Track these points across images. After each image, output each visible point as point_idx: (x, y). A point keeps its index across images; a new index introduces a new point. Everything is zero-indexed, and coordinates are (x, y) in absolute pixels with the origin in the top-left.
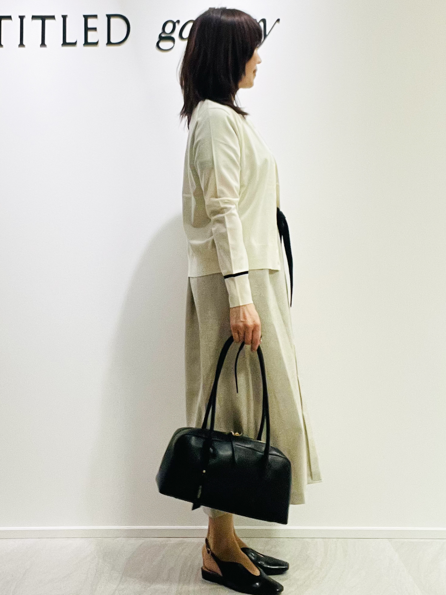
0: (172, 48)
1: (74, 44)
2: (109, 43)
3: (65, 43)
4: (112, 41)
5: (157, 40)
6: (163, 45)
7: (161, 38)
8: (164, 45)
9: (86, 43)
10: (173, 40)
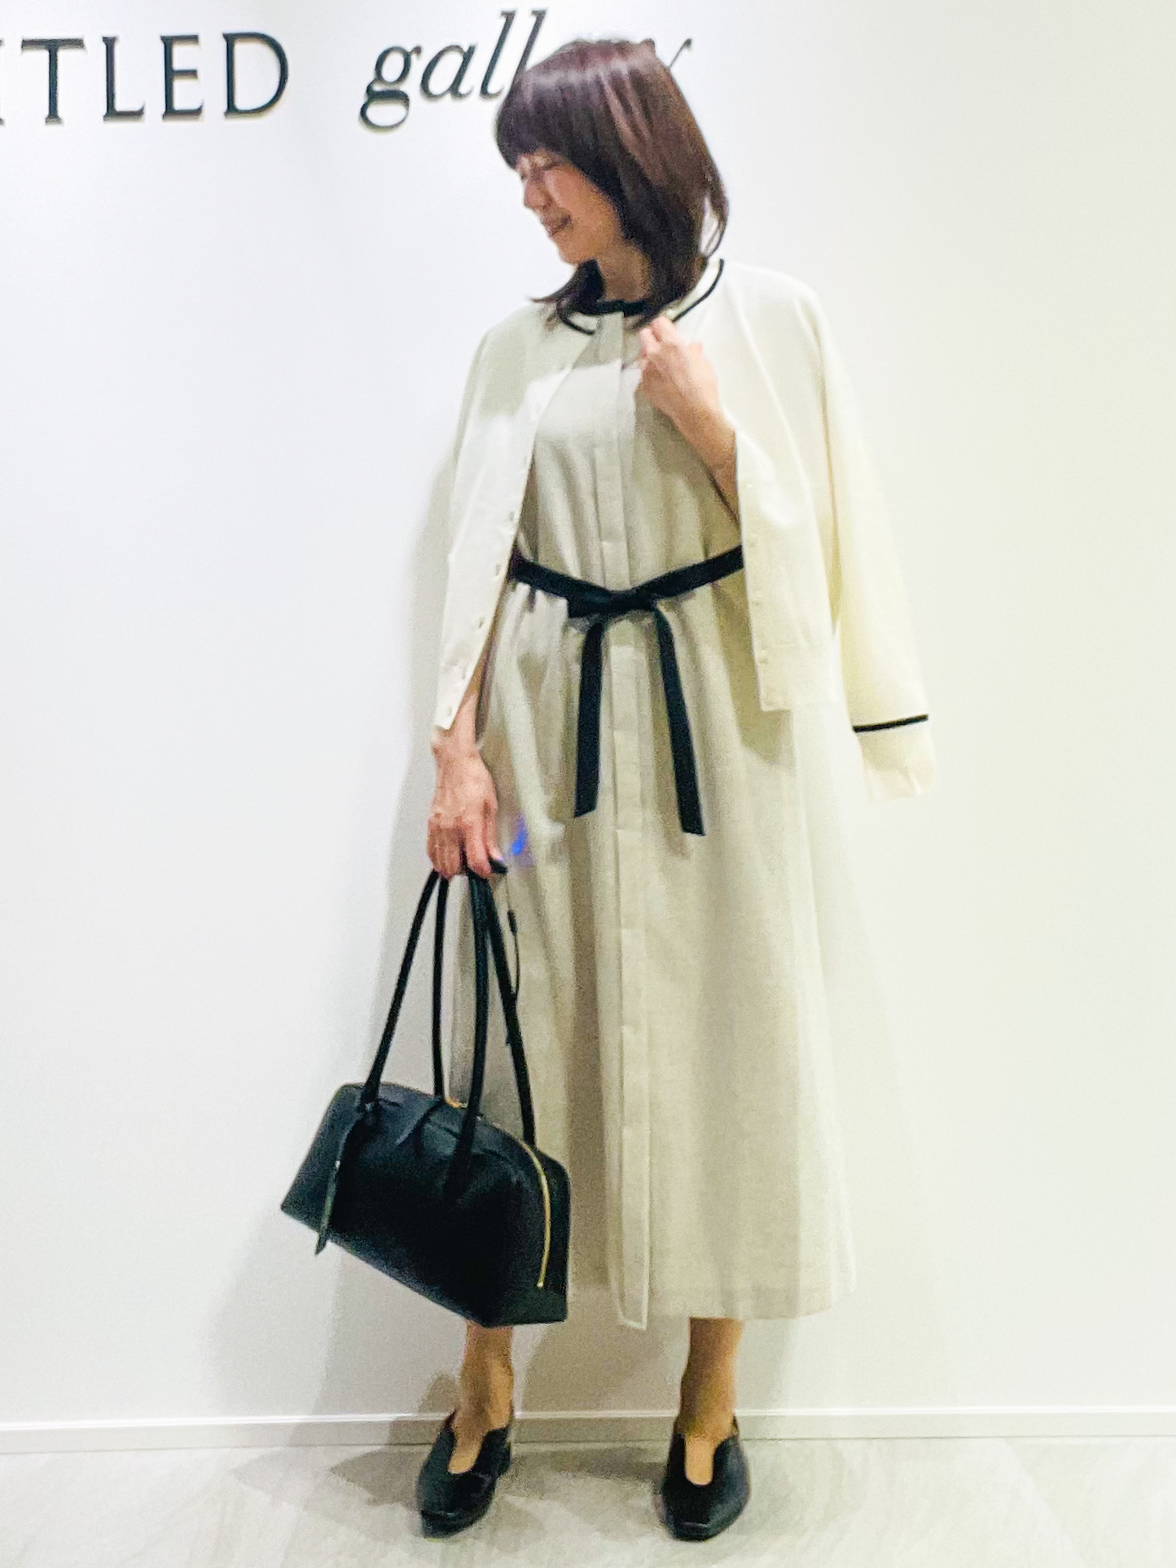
0: (403, 121)
1: (137, 114)
2: (231, 109)
3: (111, 112)
4: (240, 104)
5: (362, 99)
6: (378, 112)
7: (372, 95)
8: (381, 113)
9: (170, 111)
10: (404, 98)
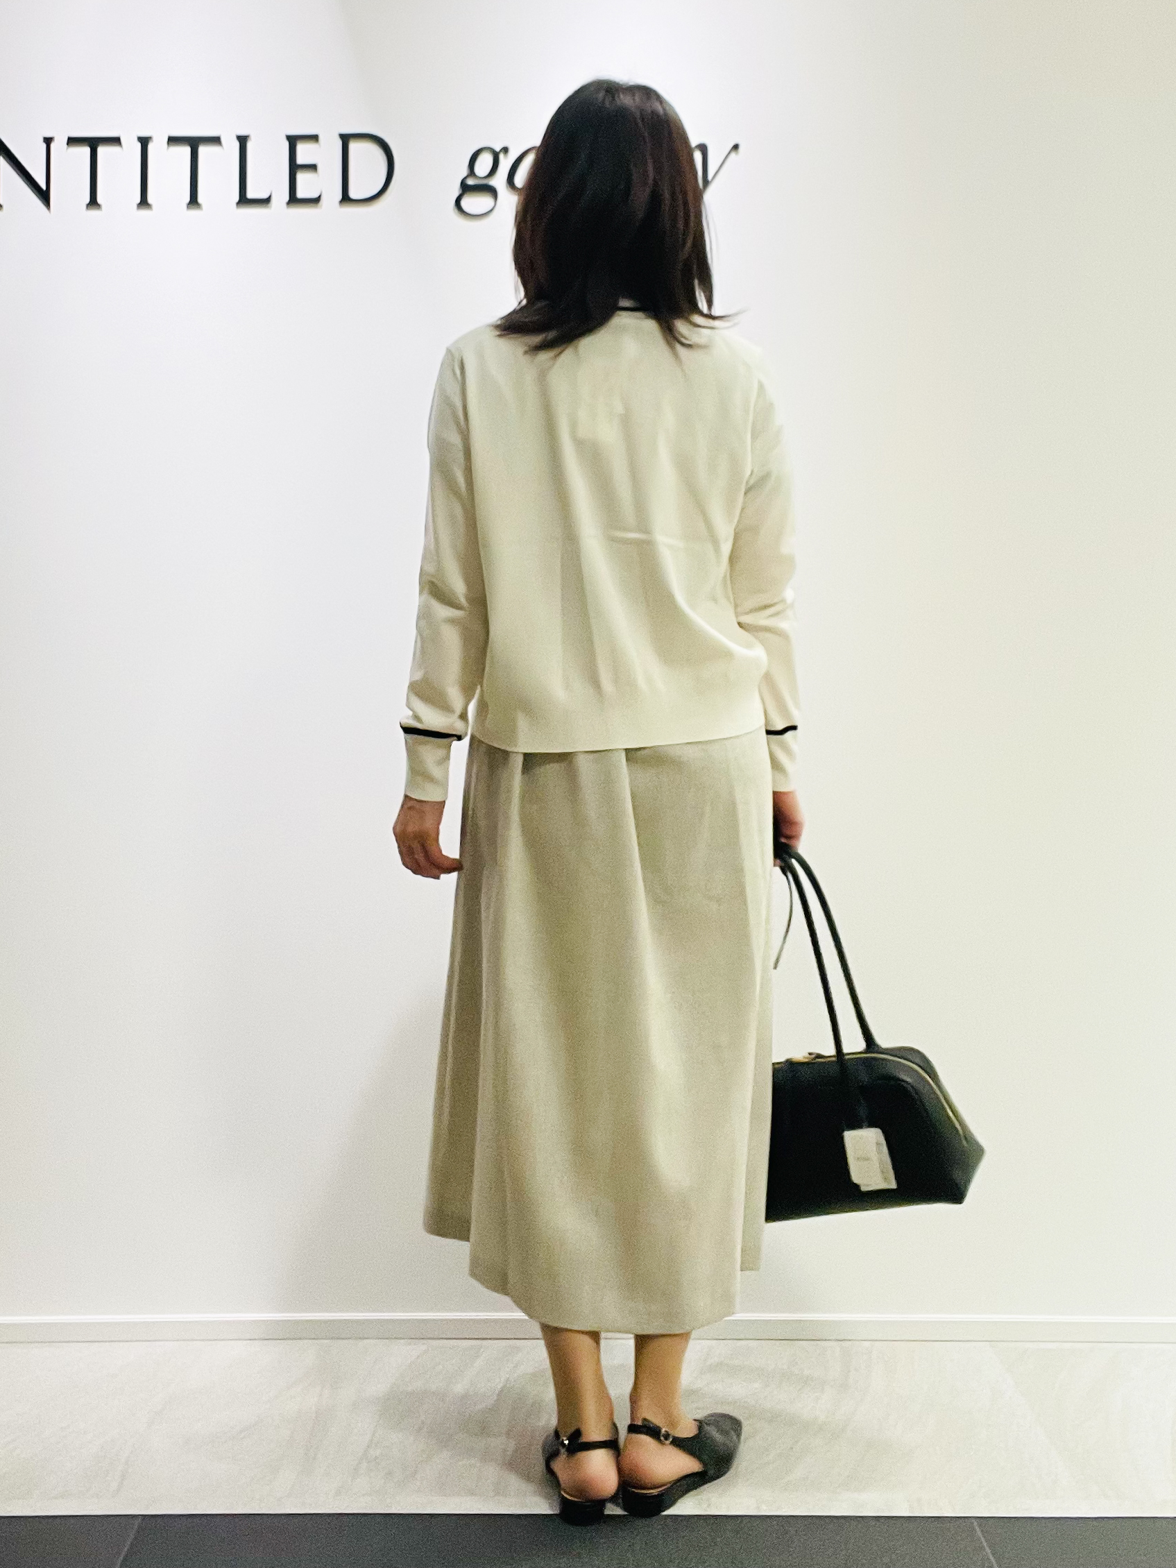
0: (491, 211)
1: (266, 201)
2: (346, 198)
3: (244, 200)
4: (353, 194)
5: (456, 191)
6: (470, 203)
7: (466, 188)
8: (473, 203)
9: (293, 200)
10: (492, 191)
